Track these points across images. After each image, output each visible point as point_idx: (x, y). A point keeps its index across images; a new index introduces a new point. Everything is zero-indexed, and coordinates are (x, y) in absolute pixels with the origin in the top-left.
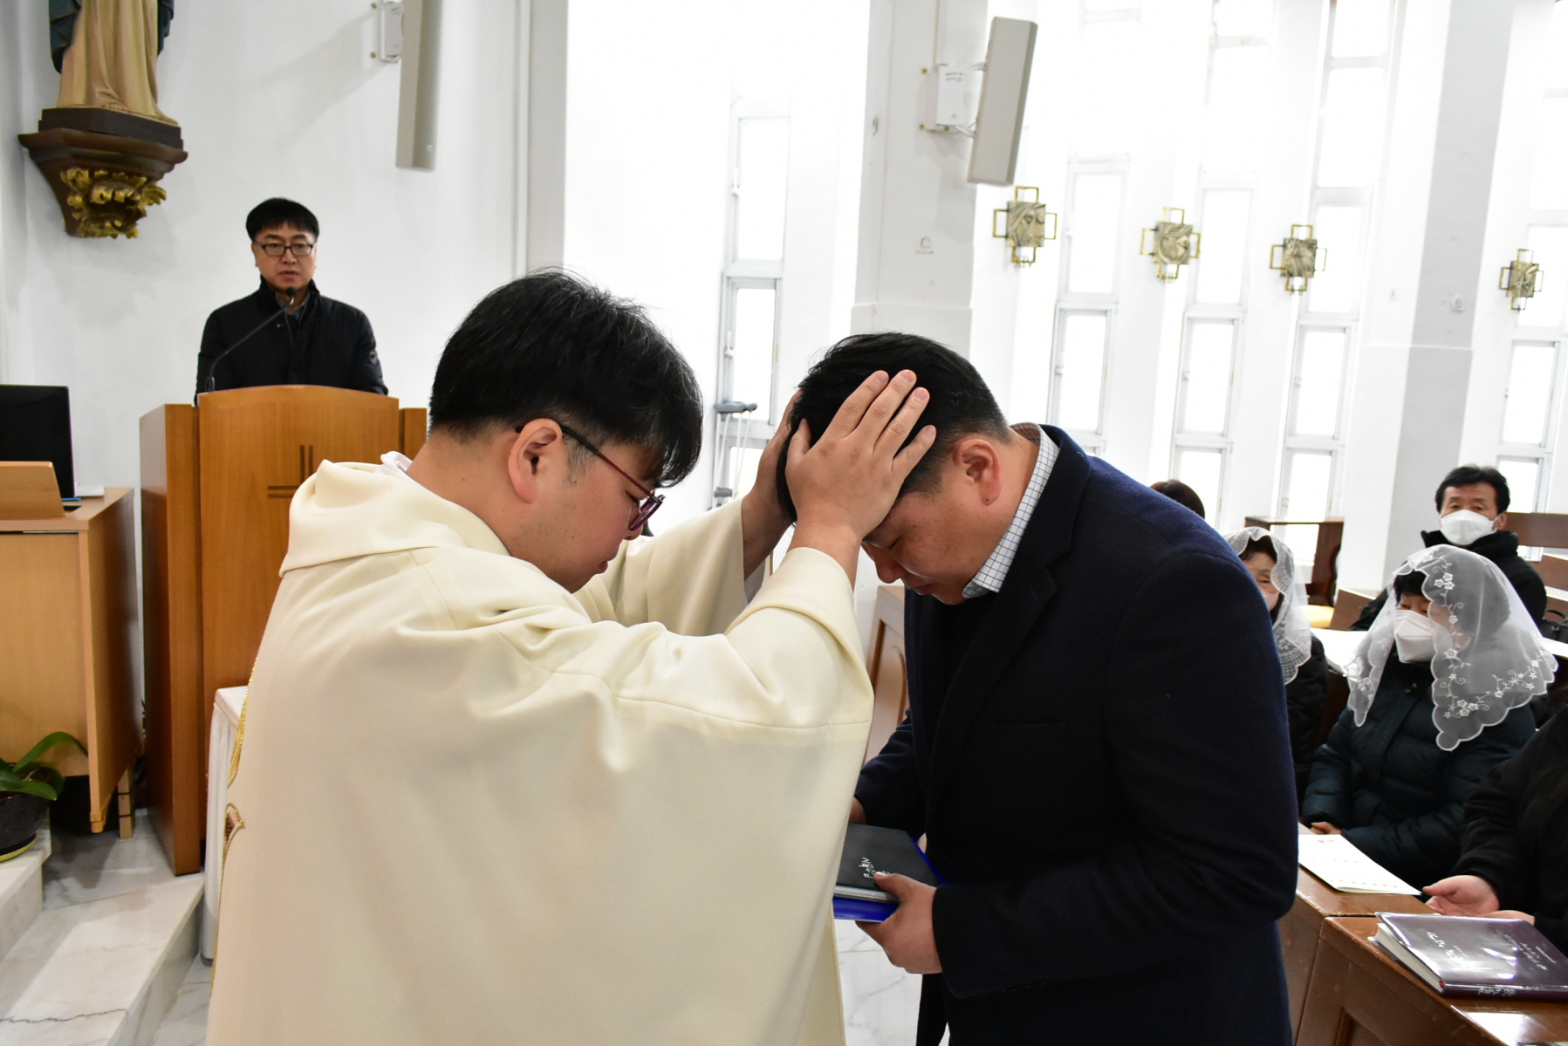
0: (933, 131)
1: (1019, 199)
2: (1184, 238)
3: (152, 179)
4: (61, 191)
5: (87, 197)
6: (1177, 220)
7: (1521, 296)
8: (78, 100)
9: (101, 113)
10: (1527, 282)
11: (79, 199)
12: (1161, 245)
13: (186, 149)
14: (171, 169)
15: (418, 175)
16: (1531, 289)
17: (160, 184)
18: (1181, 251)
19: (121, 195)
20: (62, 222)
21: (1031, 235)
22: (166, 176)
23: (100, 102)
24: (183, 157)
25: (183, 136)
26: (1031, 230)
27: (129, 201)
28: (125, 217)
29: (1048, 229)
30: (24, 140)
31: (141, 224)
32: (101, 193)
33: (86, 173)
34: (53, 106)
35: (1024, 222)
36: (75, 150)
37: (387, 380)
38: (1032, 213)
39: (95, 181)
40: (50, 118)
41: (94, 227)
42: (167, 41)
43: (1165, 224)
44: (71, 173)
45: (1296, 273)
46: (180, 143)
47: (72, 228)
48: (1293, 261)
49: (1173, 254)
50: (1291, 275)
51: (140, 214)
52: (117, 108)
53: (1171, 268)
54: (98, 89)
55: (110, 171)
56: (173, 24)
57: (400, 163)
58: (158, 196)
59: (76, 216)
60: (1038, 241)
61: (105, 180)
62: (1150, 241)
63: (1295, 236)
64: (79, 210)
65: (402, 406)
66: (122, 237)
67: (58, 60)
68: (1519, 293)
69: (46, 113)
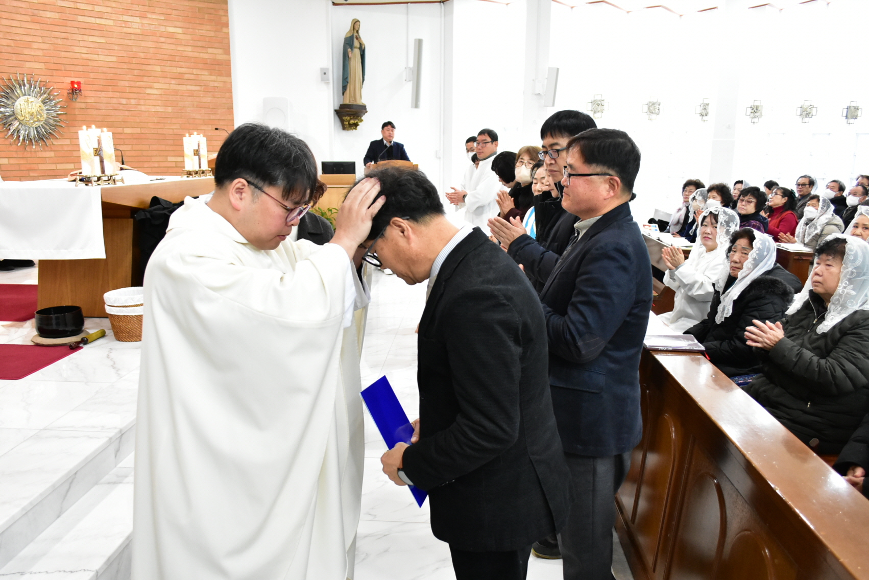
0: (536, 95)
1: (595, 99)
2: (658, 106)
3: (361, 117)
4: (342, 121)
5: (349, 121)
6: (655, 101)
7: (806, 117)
8: (347, 102)
9: (353, 105)
10: (809, 110)
11: (347, 123)
12: (649, 109)
13: (367, 110)
14: (364, 114)
15: (416, 110)
16: (811, 115)
17: (362, 118)
18: (657, 111)
19: (356, 122)
20: (341, 127)
21: (599, 110)
22: (364, 116)
23: (352, 102)
24: (367, 112)
25: (367, 107)
26: (600, 108)
27: (357, 123)
28: (356, 125)
29: (605, 107)
30: (335, 111)
31: (358, 127)
32: (352, 122)
33: (349, 118)
34: (342, 103)
35: (597, 106)
36: (347, 113)
37: (410, 159)
38: (599, 103)
39: (351, 119)
40: (343, 106)
41: (349, 128)
42: (363, 85)
43: (650, 102)
44: (346, 118)
45: (705, 115)
46: (366, 109)
47: (344, 128)
48: (703, 111)
49: (653, 112)
50: (703, 116)
51: (358, 125)
52: (355, 103)
53: (654, 116)
54: (351, 99)
55: (354, 116)
56: (364, 83)
57: (412, 107)
58: (361, 121)
59: (346, 126)
60: (602, 111)
61: (354, 119)
62: (646, 108)
63: (704, 102)
64: (346, 125)
65: (414, 164)
66: (354, 130)
67: (343, 94)
68: (805, 116)
69: (341, 105)
